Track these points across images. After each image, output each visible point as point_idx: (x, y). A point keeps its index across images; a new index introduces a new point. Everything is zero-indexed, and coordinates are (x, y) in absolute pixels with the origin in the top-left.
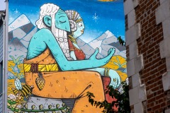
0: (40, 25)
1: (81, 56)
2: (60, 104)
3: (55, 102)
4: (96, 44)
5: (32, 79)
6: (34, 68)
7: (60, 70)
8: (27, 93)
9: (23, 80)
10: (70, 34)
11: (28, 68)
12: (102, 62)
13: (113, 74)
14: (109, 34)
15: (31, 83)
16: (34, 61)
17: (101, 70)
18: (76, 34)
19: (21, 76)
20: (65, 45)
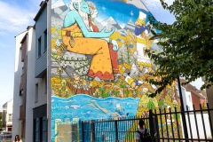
0: (72, 8)
1: (96, 30)
2: (84, 58)
3: (81, 56)
4: (105, 24)
5: (67, 40)
6: (68, 34)
7: (84, 36)
8: (64, 48)
9: (61, 40)
10: (89, 15)
11: (64, 33)
12: (108, 35)
13: (114, 42)
14: (111, 19)
15: (66, 43)
16: (68, 29)
17: (108, 39)
18: (93, 16)
19: (60, 38)
20: (87, 22)
